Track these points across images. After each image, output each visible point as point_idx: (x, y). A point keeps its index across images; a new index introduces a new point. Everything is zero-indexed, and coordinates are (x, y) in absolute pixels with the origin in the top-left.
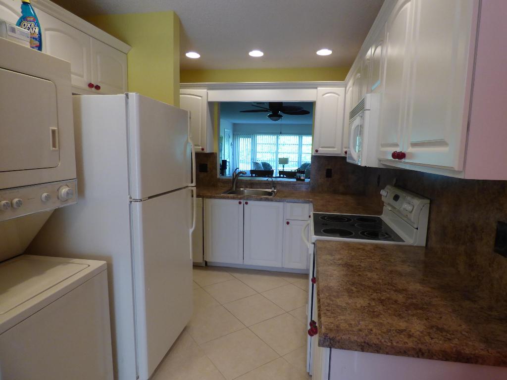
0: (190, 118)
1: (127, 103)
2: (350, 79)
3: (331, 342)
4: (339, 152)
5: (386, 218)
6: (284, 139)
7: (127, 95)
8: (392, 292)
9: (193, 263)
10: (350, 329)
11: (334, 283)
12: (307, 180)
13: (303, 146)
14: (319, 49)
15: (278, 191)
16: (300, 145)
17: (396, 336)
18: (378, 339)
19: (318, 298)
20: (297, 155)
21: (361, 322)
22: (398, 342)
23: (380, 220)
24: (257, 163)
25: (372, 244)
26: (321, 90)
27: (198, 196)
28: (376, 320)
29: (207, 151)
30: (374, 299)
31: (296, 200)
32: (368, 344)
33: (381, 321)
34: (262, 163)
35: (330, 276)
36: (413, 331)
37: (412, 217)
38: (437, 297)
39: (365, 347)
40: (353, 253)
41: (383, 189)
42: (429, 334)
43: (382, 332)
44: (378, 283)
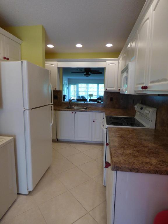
0: (50, 73)
1: (22, 65)
2: (120, 57)
3: (117, 168)
4: (116, 90)
5: (137, 117)
6: (91, 85)
7: (22, 62)
8: (142, 147)
9: (52, 139)
10: (125, 163)
11: (117, 144)
12: (102, 103)
13: (99, 89)
14: (107, 44)
15: (89, 107)
16: (98, 88)
17: (145, 165)
18: (138, 166)
19: (110, 151)
20: (97, 93)
21: (130, 160)
22: (146, 168)
23: (135, 119)
24: (79, 96)
25: (132, 128)
26: (108, 62)
27: (54, 110)
28: (136, 159)
29: (58, 89)
30: (134, 150)
31: (97, 111)
32: (133, 169)
33: (138, 159)
34: (81, 96)
35: (115, 141)
36: (152, 163)
37: (149, 116)
38: (162, 149)
39: (132, 170)
40: (124, 132)
41: (136, 105)
42: (160, 164)
43: (139, 163)
44: (136, 144)
